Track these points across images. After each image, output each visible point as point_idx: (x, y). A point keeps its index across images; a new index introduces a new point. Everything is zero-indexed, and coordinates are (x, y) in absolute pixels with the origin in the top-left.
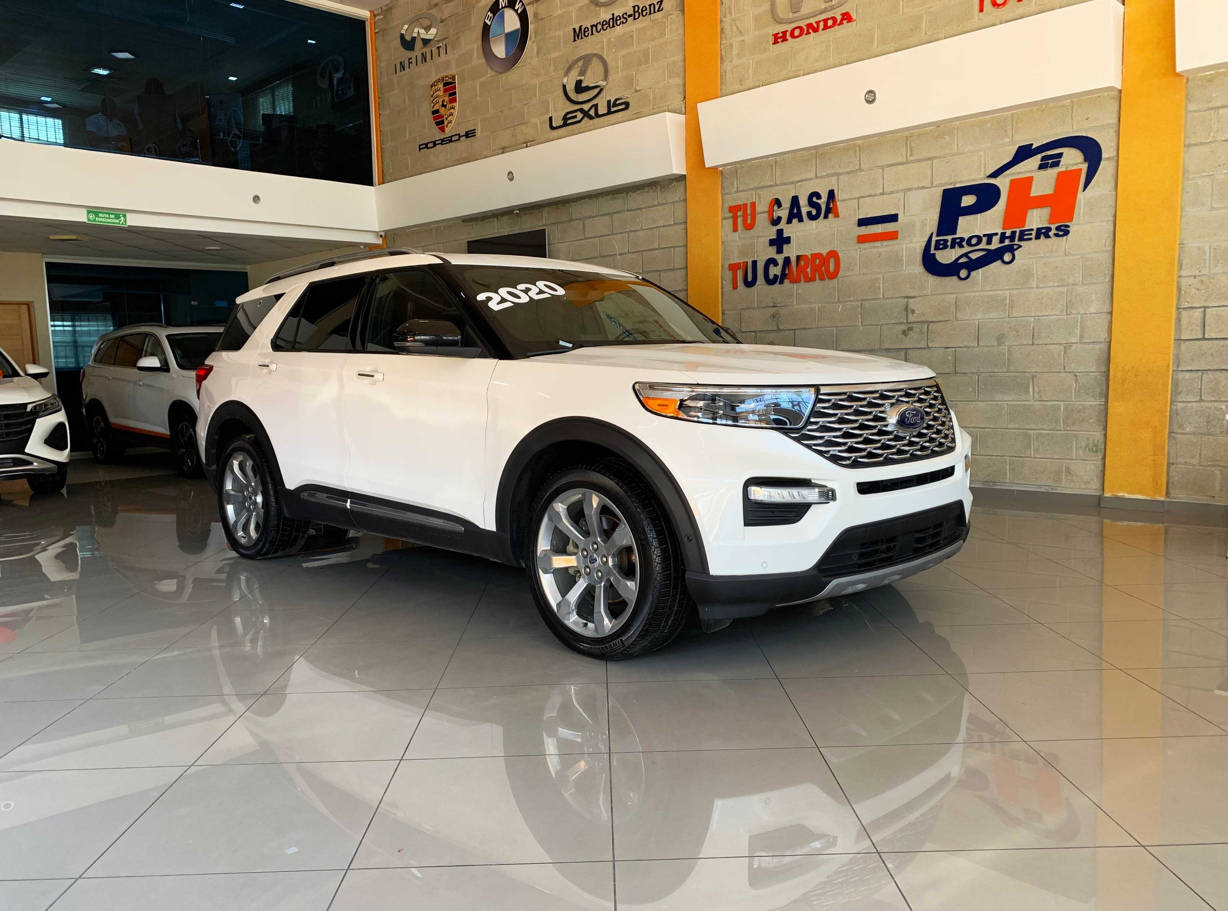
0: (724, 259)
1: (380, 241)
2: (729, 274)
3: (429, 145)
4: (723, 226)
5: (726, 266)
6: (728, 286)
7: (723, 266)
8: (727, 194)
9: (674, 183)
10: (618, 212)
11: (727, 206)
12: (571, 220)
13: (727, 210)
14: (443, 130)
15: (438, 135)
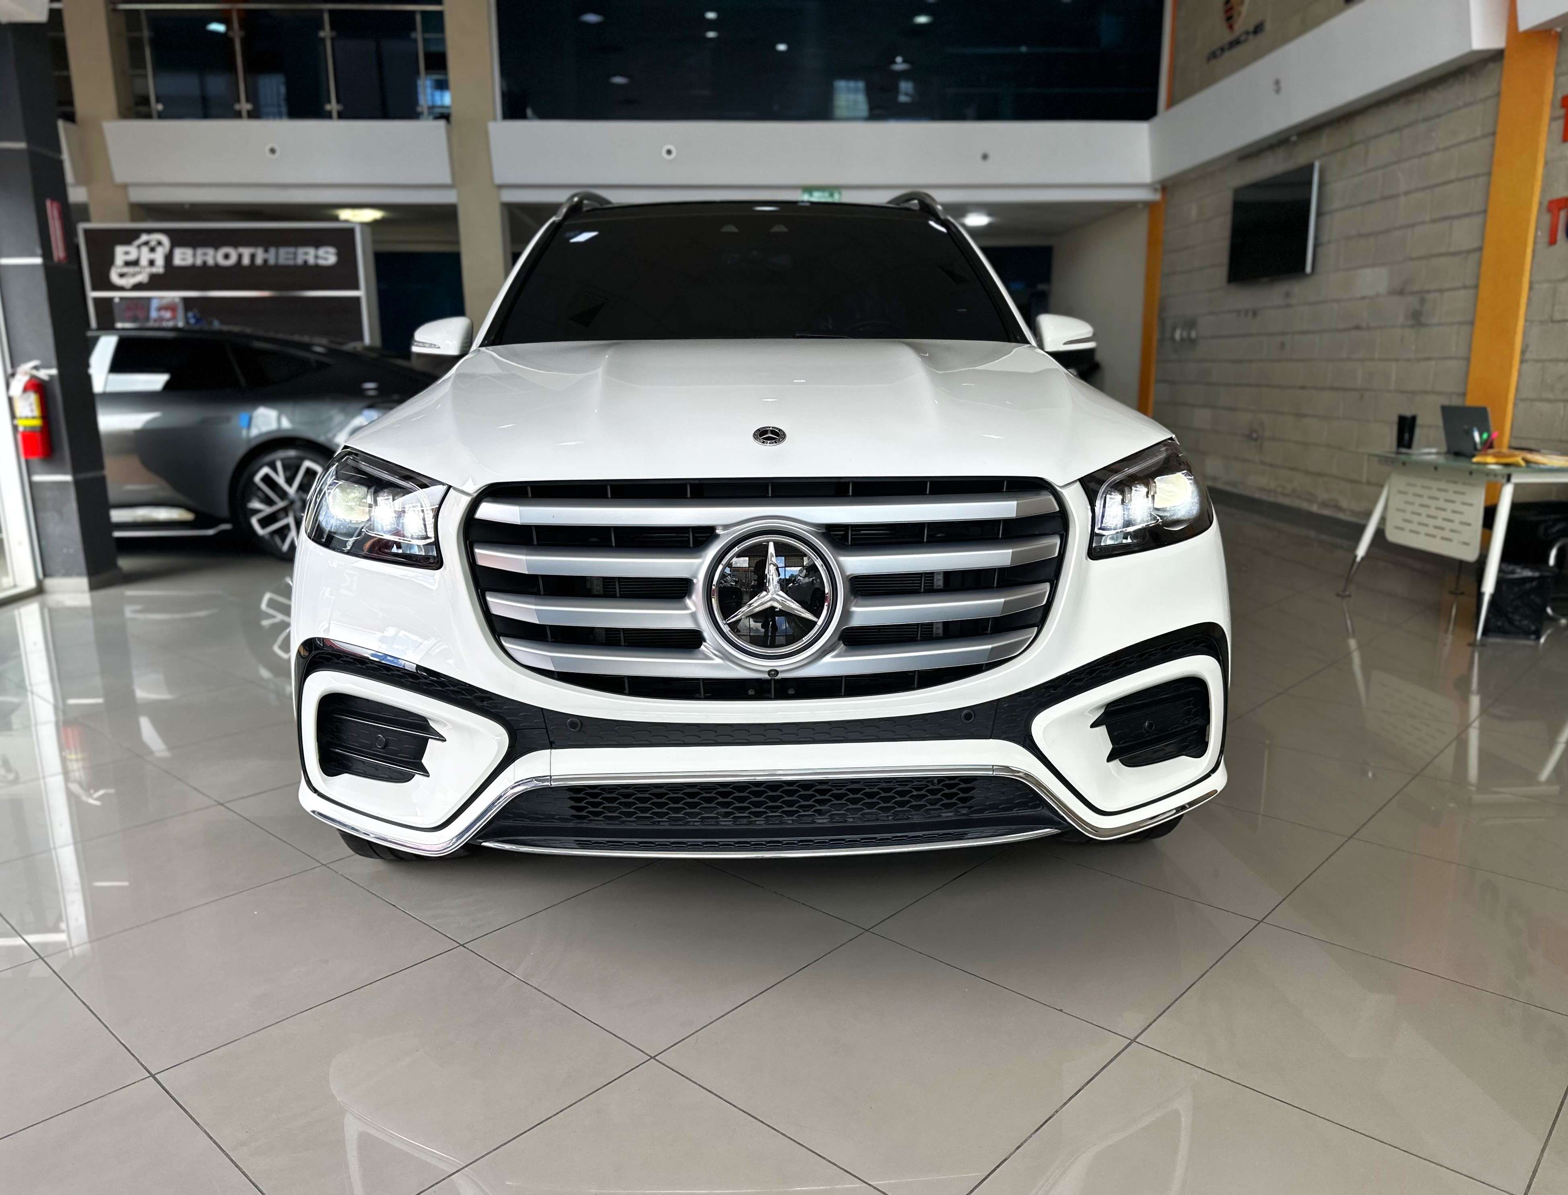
0: (1544, 191)
1: (1156, 197)
2: (1547, 218)
3: (1218, 53)
4: (1550, 132)
5: (1545, 204)
6: (1544, 237)
7: (1541, 204)
8: (1563, 74)
9: (1491, 66)
10: (1410, 125)
11: (1559, 96)
12: (1353, 145)
13: (1558, 103)
14: (1231, 27)
15: (1228, 37)
